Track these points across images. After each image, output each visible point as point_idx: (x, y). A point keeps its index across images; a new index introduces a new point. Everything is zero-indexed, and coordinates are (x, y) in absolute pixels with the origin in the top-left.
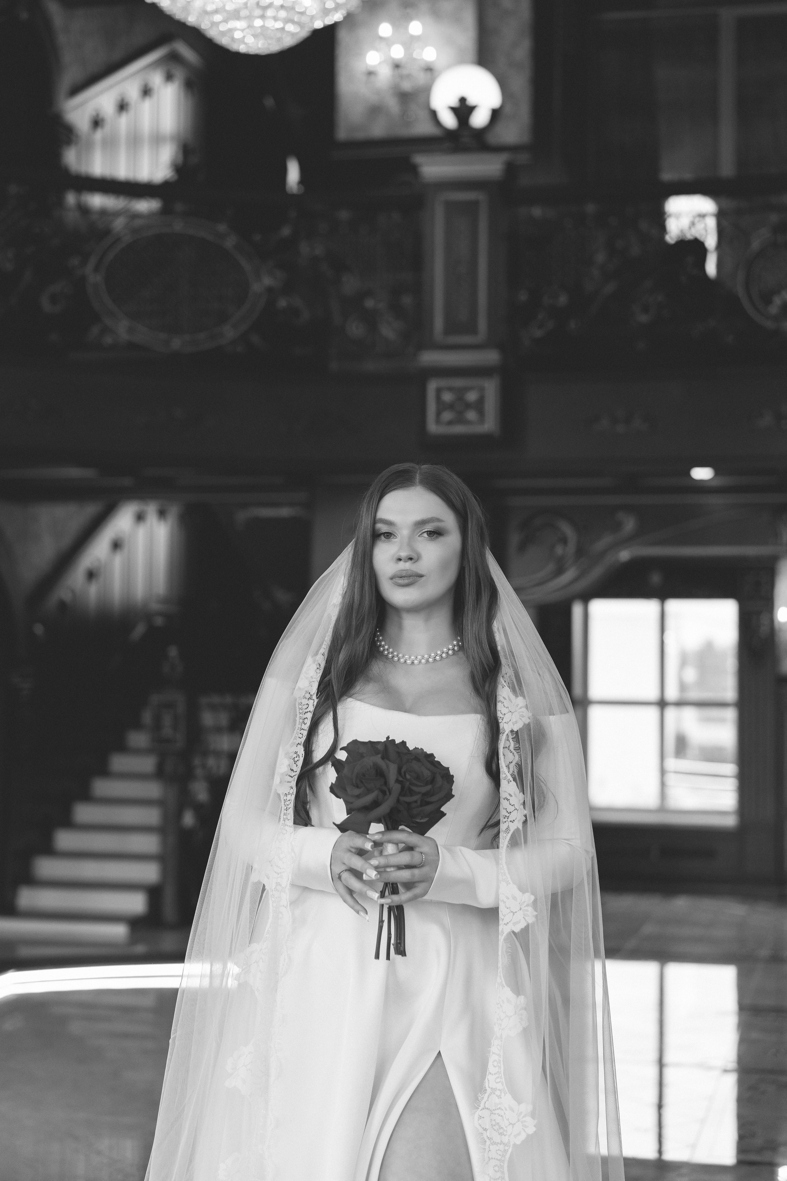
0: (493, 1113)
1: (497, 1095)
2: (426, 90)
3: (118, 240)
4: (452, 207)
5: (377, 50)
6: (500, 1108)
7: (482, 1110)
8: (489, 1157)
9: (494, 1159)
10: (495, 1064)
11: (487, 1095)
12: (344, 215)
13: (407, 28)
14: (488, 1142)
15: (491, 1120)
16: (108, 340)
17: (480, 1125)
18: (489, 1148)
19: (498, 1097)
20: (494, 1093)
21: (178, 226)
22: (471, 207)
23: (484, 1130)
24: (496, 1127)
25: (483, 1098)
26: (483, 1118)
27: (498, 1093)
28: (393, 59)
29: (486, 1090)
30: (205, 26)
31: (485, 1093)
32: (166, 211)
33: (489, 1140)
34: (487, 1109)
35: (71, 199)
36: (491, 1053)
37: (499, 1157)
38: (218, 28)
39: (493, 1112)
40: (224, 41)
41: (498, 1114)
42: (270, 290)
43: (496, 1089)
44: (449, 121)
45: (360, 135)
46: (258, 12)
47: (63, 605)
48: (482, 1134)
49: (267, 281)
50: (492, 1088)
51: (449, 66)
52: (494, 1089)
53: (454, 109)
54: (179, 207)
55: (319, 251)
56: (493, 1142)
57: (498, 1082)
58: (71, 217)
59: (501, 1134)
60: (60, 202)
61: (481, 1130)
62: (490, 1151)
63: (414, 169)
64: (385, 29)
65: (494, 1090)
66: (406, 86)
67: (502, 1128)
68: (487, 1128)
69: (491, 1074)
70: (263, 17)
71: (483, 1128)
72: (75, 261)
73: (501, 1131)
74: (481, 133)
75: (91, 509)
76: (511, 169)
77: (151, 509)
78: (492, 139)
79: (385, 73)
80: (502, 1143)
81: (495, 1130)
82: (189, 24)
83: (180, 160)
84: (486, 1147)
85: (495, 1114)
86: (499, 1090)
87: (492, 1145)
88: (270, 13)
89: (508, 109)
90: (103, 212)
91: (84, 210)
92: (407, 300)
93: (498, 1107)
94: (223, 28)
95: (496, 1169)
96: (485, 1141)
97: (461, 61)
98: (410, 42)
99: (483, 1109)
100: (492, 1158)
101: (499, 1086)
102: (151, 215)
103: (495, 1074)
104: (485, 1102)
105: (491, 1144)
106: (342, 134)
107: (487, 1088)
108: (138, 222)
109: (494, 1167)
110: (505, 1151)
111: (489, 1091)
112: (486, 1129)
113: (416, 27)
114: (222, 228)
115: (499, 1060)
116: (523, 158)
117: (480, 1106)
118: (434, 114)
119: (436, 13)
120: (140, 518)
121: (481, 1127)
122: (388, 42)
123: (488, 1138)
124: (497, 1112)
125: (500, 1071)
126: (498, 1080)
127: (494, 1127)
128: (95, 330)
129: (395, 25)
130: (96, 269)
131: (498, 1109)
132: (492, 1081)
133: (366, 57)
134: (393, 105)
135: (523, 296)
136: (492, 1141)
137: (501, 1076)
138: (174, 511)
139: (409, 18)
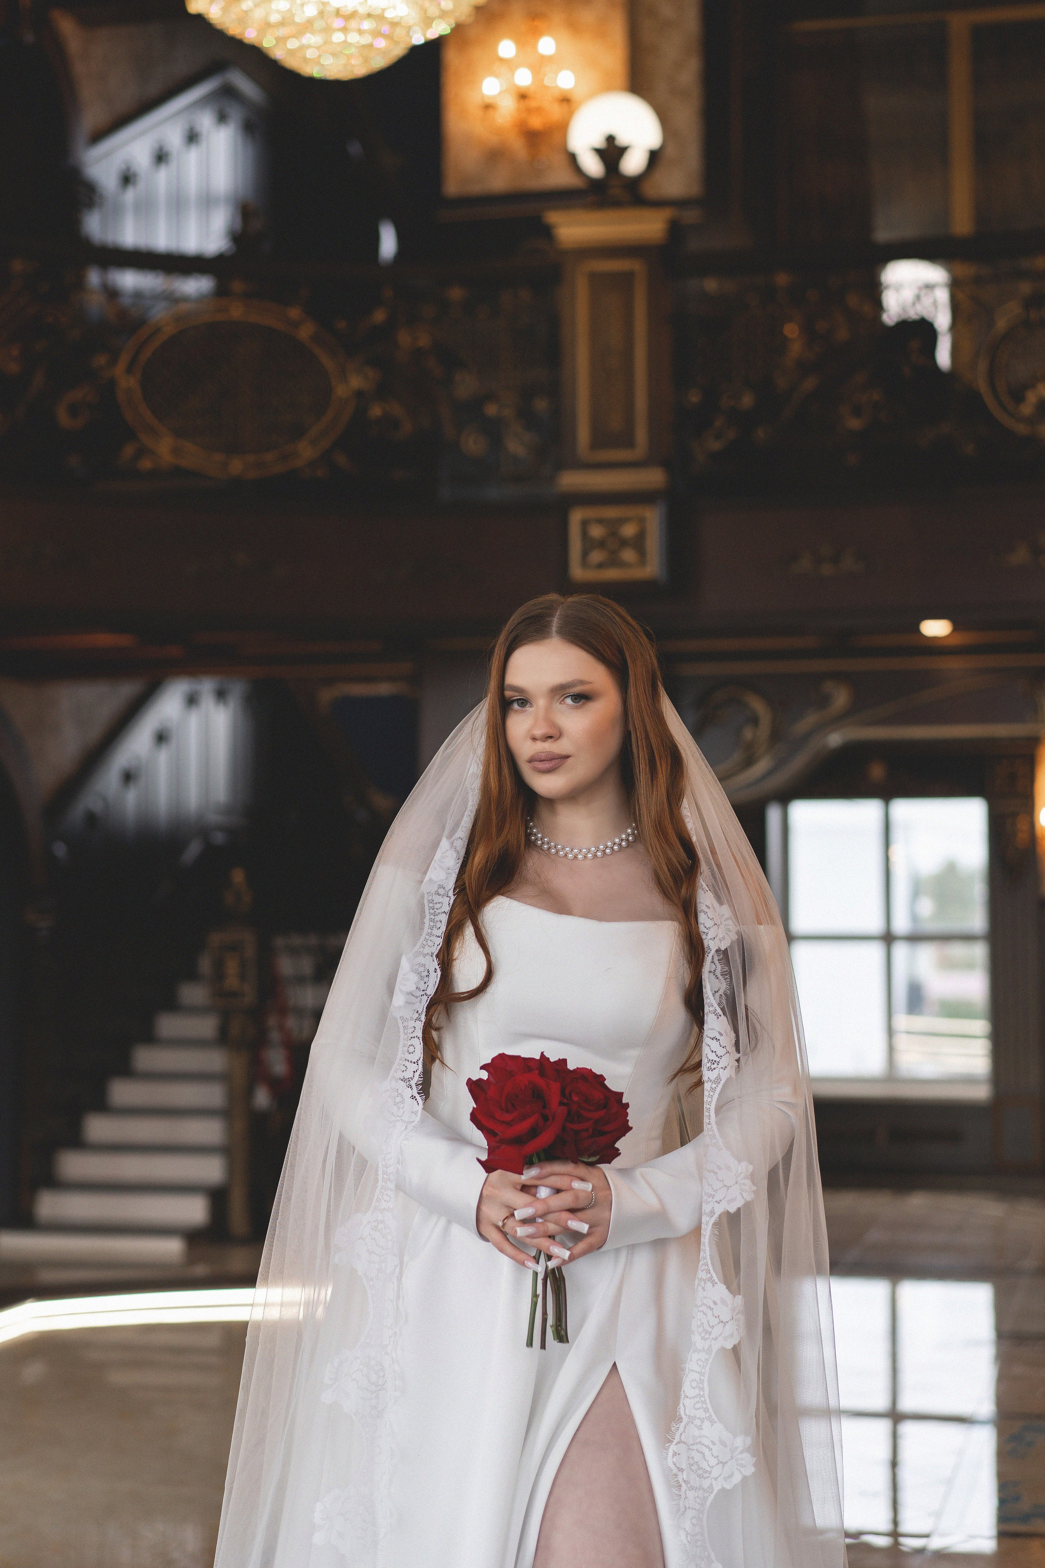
0: (690, 1449)
1: (696, 1426)
2: (562, 128)
3: (158, 330)
4: (597, 281)
5: (497, 76)
6: (700, 1442)
7: (677, 1443)
8: (685, 1507)
9: (692, 1508)
10: (694, 1384)
11: (682, 1425)
12: (456, 293)
13: (535, 46)
14: (684, 1487)
15: (689, 1457)
16: (146, 464)
17: (675, 1464)
18: (685, 1494)
19: (698, 1427)
20: (692, 1423)
21: (236, 311)
22: (625, 280)
23: (679, 1471)
24: (694, 1468)
25: (678, 1429)
26: (679, 1454)
27: (698, 1422)
28: (518, 88)
29: (682, 1418)
30: (267, 43)
31: (681, 1422)
32: (221, 292)
33: (685, 1483)
34: (684, 1442)
35: (94, 277)
36: (687, 1371)
37: (698, 1507)
38: (286, 45)
39: (691, 1447)
40: (292, 63)
41: (697, 1450)
42: (359, 394)
43: (696, 1417)
44: (593, 166)
45: (476, 189)
46: (337, 23)
47: (91, 818)
48: (676, 1475)
49: (356, 382)
50: (689, 1416)
51: (592, 95)
52: (692, 1417)
53: (599, 152)
54: (237, 286)
55: (424, 340)
56: (691, 1486)
57: (698, 1409)
58: (95, 303)
59: (699, 1476)
60: (80, 284)
61: (675, 1471)
62: (686, 1497)
63: (547, 232)
64: (507, 48)
65: (691, 1419)
66: (536, 122)
67: (701, 1468)
68: (684, 1467)
69: (687, 1397)
70: (344, 30)
71: (678, 1468)
72: (101, 360)
73: (700, 1472)
74: (634, 183)
75: (127, 690)
76: (675, 229)
77: (207, 687)
78: (651, 190)
79: (507, 107)
80: (701, 1488)
81: (693, 1471)
82: (246, 41)
83: (238, 226)
84: (681, 1493)
85: (693, 1450)
86: (699, 1418)
87: (689, 1490)
88: (353, 24)
89: (670, 152)
90: (138, 295)
91: (112, 293)
92: (541, 405)
93: (698, 1441)
94: (292, 44)
95: (694, 1521)
96: (680, 1486)
97: (608, 88)
98: (539, 65)
99: (679, 1442)
100: (689, 1508)
101: (701, 1414)
102: (201, 299)
103: (693, 1398)
104: (681, 1434)
105: (687, 1489)
106: (452, 187)
107: (683, 1416)
108: (184, 307)
109: (691, 1520)
110: (705, 1499)
111: (685, 1419)
112: (682, 1469)
113: (547, 45)
114: (294, 313)
115: (700, 1379)
116: (691, 216)
117: (675, 1439)
118: (572, 158)
119: (574, 27)
120: (192, 700)
121: (676, 1466)
122: (510, 65)
123: (685, 1481)
124: (695, 1447)
125: (702, 1393)
126: (699, 1405)
127: (692, 1467)
128: (129, 450)
129: (520, 43)
130: (129, 370)
131: (697, 1444)
132: (688, 1406)
133: (482, 84)
134: (518, 146)
135: (694, 398)
136: (689, 1486)
137: (705, 1400)
138: (237, 689)
139: (537, 34)
